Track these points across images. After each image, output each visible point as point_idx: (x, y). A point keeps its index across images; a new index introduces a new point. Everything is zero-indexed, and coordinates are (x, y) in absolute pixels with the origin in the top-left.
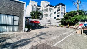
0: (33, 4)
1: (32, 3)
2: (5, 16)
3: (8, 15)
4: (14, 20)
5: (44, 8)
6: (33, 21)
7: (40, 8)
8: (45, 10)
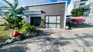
0: (74, 2)
2: (51, 17)
3: (53, 16)
4: (57, 19)
7: (85, 3)
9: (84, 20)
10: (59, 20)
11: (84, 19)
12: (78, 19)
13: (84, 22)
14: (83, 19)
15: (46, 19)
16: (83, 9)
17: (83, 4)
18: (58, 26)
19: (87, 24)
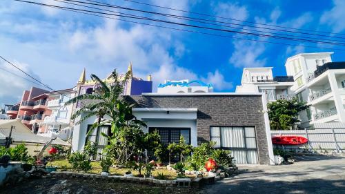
0: (255, 79)
1: (252, 74)
2: (227, 130)
3: (232, 127)
4: (245, 137)
5: (309, 80)
6: (279, 136)
7: (288, 87)
8: (313, 87)
9: (307, 142)
10: (253, 140)
11: (305, 136)
12: (289, 138)
13: (309, 147)
14: (302, 136)
15: (213, 135)
16: (290, 106)
17: (283, 90)
18: (253, 156)
19: (319, 152)
